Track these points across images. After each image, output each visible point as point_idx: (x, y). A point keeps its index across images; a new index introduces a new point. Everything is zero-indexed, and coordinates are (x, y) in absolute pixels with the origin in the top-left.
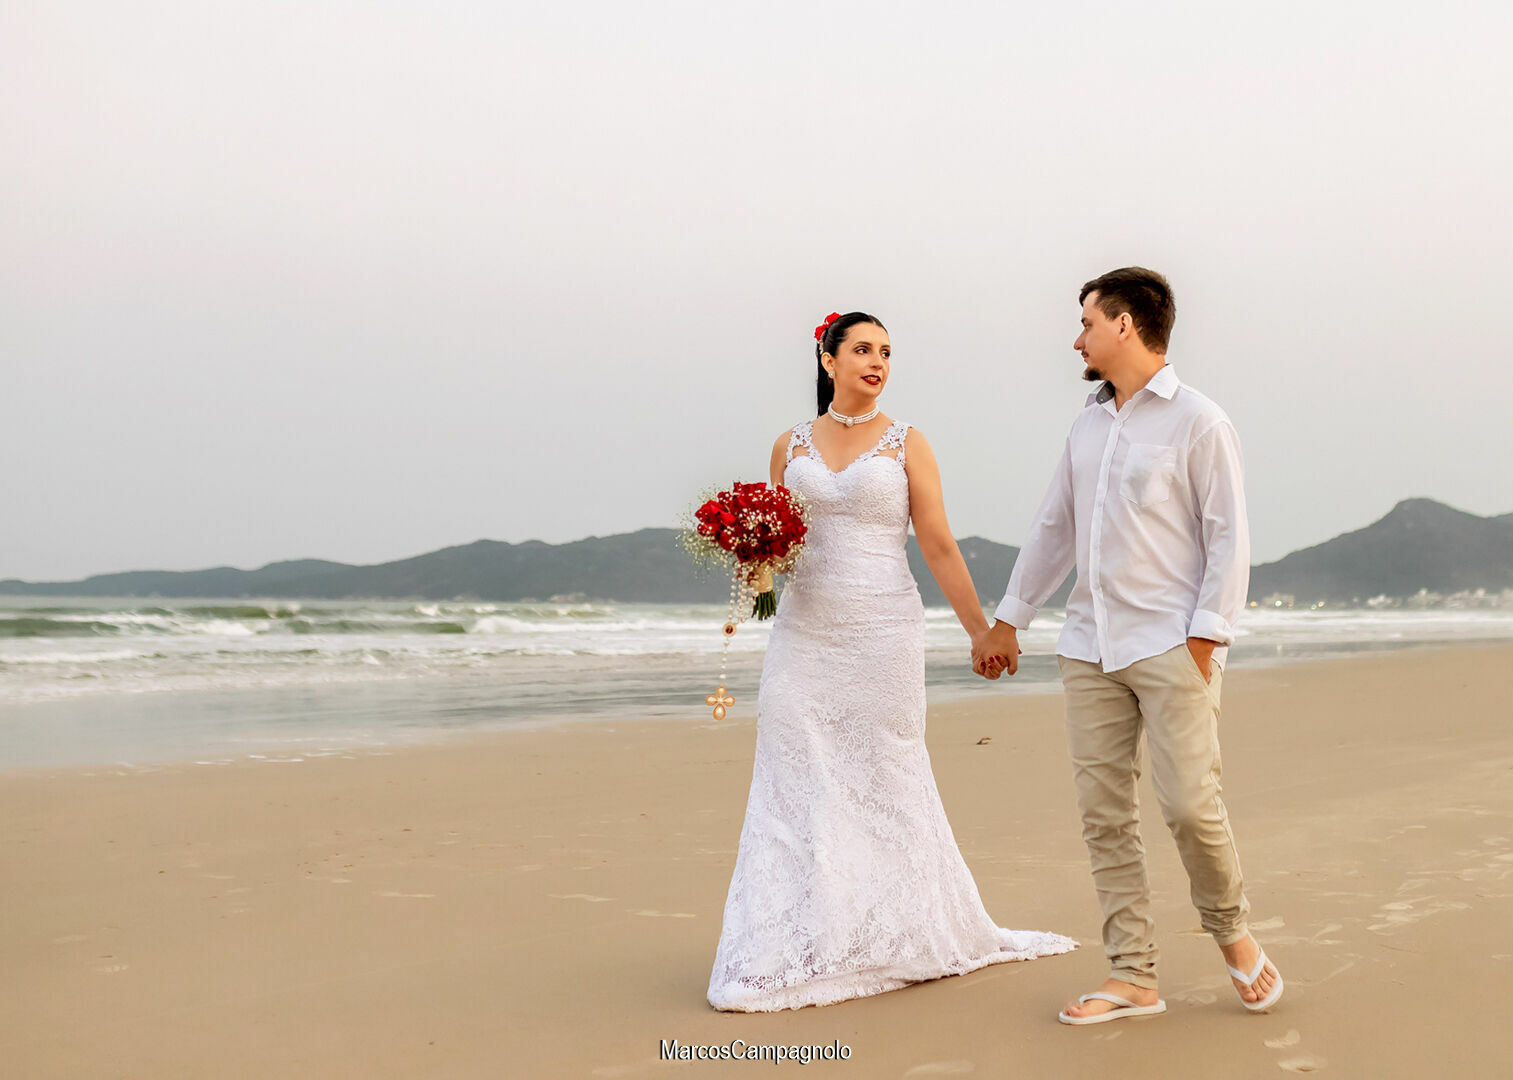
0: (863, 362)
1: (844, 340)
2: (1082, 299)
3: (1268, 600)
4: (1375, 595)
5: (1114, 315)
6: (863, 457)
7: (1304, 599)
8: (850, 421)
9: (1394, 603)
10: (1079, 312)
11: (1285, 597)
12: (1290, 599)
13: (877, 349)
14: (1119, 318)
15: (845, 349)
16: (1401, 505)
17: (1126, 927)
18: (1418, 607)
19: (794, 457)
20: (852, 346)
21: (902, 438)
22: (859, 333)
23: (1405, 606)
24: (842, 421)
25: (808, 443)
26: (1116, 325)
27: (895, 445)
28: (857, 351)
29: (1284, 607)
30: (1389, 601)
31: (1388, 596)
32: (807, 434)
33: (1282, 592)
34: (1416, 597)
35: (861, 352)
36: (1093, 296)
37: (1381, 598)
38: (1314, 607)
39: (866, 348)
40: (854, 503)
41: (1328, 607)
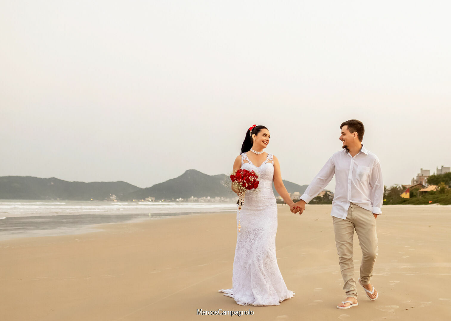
0: (264, 138)
1: (260, 132)
2: (341, 127)
3: (147, 199)
4: (179, 198)
5: (352, 132)
6: (264, 163)
7: (157, 199)
8: (258, 153)
9: (184, 200)
10: (340, 131)
11: (152, 198)
12: (154, 199)
13: (268, 136)
14: (354, 133)
15: (260, 134)
16: (187, 171)
17: (351, 283)
18: (191, 201)
19: (244, 163)
20: (262, 134)
21: (272, 158)
22: (263, 131)
23: (187, 201)
24: (256, 153)
25: (247, 159)
26: (352, 135)
27: (271, 159)
28: (263, 135)
29: (152, 201)
30: (183, 200)
31: (182, 198)
32: (246, 157)
33: (151, 197)
34: (190, 198)
35: (264, 136)
36: (346, 127)
37: (180, 199)
38: (161, 201)
39: (265, 135)
40: (264, 175)
41: (165, 201)
